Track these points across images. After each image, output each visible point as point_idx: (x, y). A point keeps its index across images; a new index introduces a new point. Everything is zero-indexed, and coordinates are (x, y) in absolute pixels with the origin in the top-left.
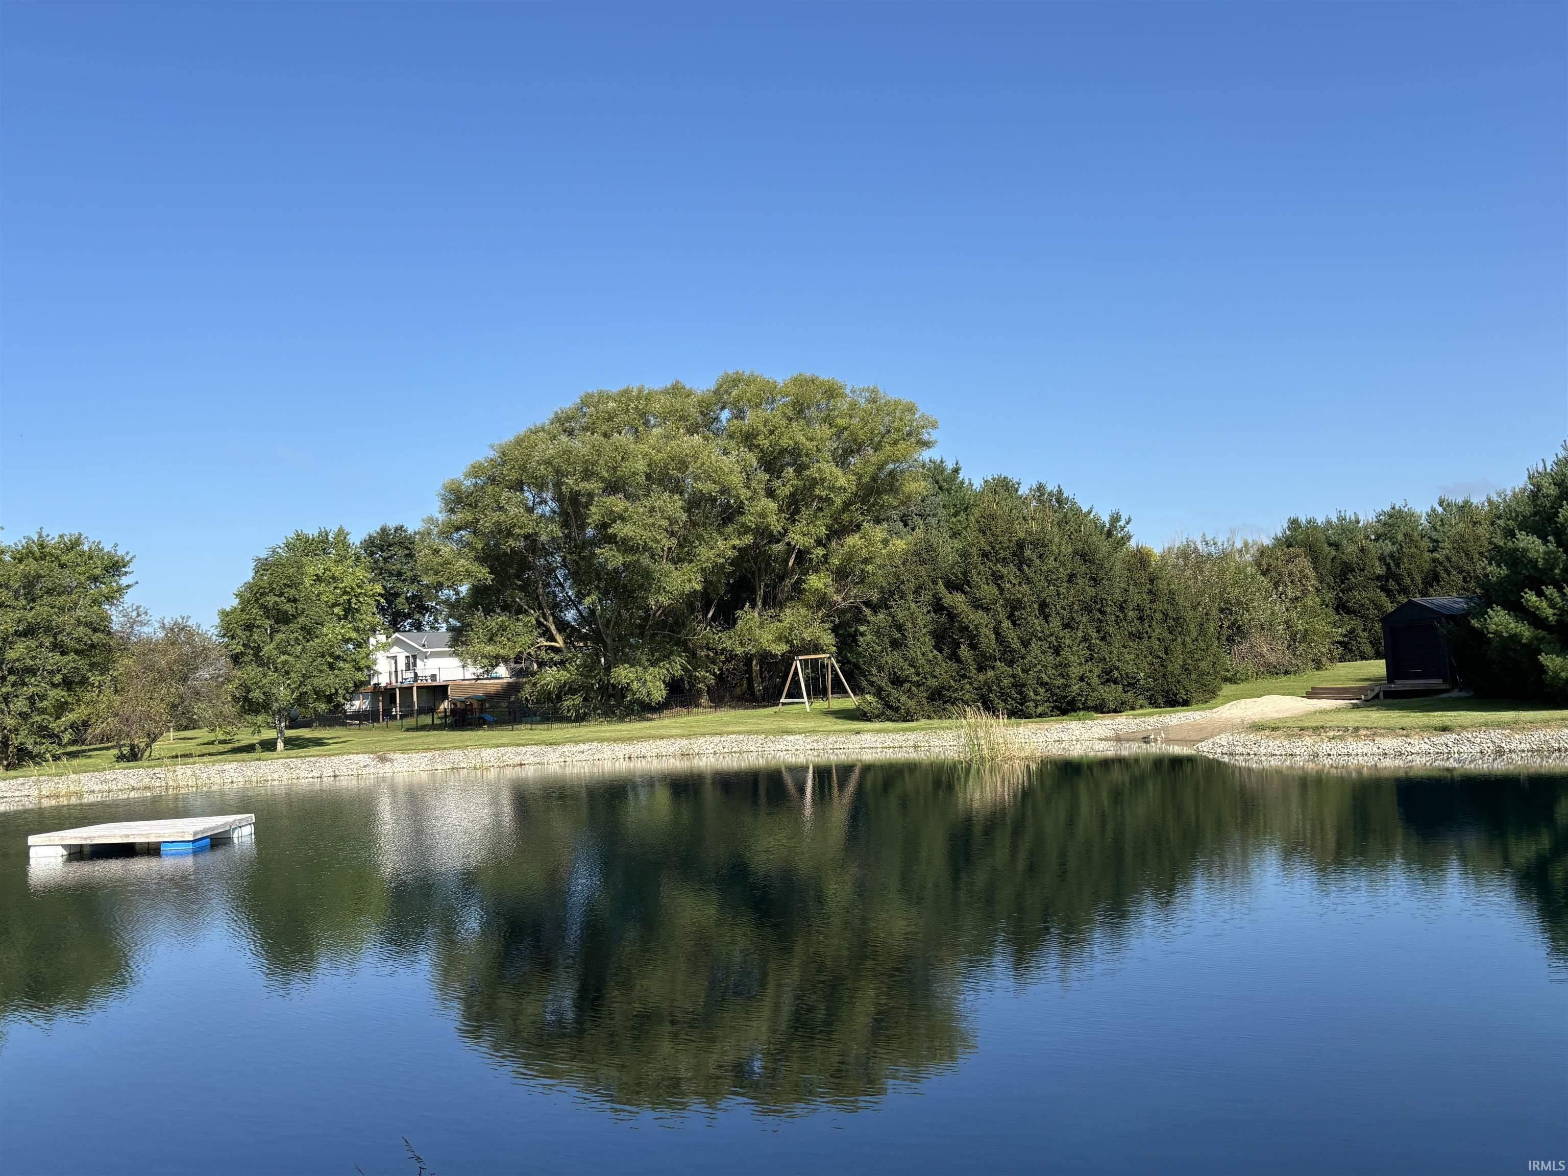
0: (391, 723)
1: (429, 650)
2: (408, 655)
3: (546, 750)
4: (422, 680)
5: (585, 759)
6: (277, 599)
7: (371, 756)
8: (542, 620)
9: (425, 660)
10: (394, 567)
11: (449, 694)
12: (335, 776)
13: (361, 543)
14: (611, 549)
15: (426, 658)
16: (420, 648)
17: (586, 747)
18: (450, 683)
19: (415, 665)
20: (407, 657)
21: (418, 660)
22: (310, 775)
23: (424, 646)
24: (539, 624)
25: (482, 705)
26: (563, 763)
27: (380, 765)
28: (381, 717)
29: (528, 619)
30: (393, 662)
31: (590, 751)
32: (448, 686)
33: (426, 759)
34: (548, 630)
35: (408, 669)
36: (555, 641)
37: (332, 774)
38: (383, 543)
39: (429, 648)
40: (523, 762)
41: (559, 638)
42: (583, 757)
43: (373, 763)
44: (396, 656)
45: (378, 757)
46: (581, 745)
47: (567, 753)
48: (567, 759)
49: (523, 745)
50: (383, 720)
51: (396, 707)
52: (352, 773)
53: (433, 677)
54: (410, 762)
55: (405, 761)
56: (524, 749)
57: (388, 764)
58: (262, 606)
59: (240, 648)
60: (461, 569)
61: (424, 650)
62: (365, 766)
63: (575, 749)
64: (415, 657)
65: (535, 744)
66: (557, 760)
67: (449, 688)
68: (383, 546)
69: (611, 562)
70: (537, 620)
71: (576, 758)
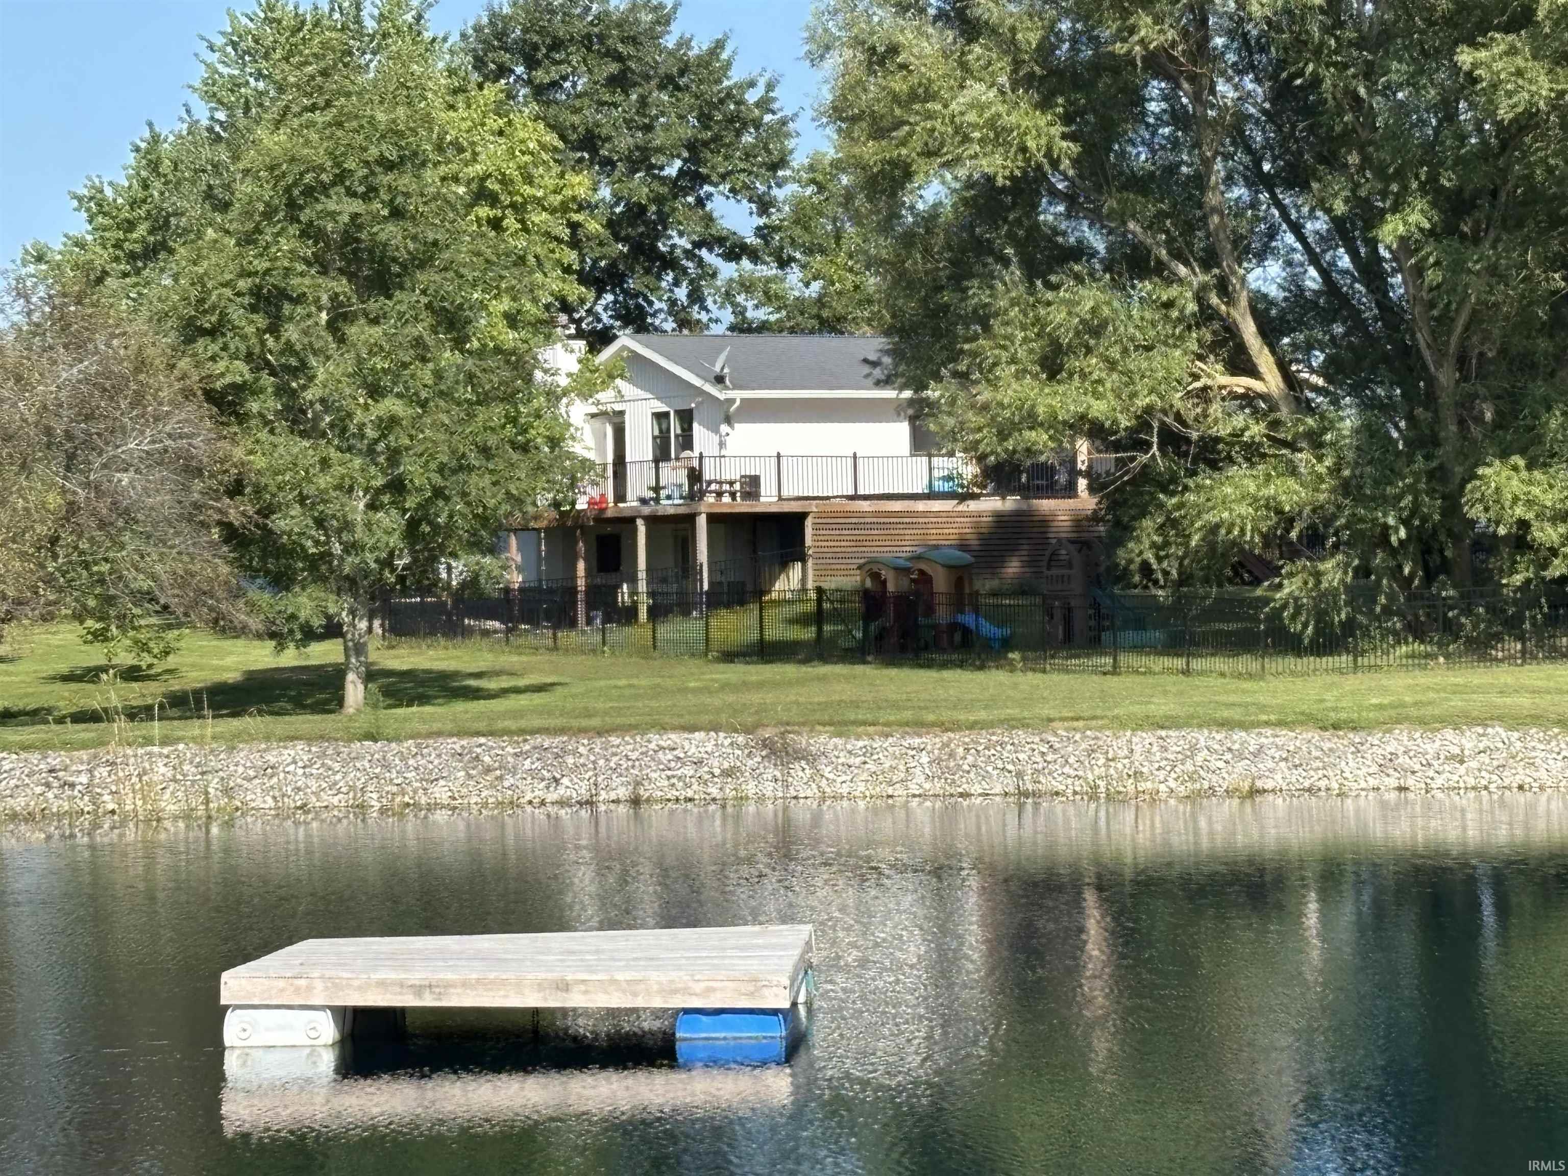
0: (617, 633)
1: (738, 395)
2: (662, 408)
3: (1327, 745)
4: (719, 494)
5: (1471, 782)
6: (357, 206)
7: (741, 739)
8: (1214, 300)
9: (724, 428)
10: (576, 119)
11: (809, 541)
12: (635, 802)
13: (464, 36)
14: (1512, 51)
15: (728, 420)
16: (709, 388)
17: (1469, 740)
18: (813, 507)
19: (687, 442)
20: (661, 417)
21: (695, 426)
22: (552, 797)
23: (719, 380)
24: (1206, 315)
25: (959, 583)
26: (1393, 796)
27: (771, 772)
28: (581, 608)
29: (1173, 291)
30: (609, 430)
31: (1484, 758)
32: (803, 516)
33: (925, 759)
34: (1231, 332)
35: (662, 454)
36: (1253, 372)
37: (623, 792)
38: (536, 38)
39: (736, 387)
40: (1259, 784)
41: (1265, 360)
42: (1459, 774)
43: (750, 763)
44: (622, 413)
45: (765, 744)
46: (1449, 733)
47: (1403, 760)
48: (1410, 782)
49: (1244, 726)
50: (589, 621)
51: (633, 580)
52: (690, 794)
53: (751, 486)
54: (871, 766)
55: (858, 761)
56: (1251, 740)
57: (800, 772)
58: (309, 232)
59: (240, 371)
60: (971, 117)
61: (722, 396)
62: (727, 773)
63: (1431, 748)
64: (686, 417)
65: (1281, 724)
66: (1372, 782)
67: (809, 522)
68: (535, 47)
69: (1509, 94)
70: (1199, 298)
71: (1439, 781)
